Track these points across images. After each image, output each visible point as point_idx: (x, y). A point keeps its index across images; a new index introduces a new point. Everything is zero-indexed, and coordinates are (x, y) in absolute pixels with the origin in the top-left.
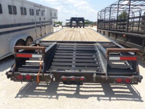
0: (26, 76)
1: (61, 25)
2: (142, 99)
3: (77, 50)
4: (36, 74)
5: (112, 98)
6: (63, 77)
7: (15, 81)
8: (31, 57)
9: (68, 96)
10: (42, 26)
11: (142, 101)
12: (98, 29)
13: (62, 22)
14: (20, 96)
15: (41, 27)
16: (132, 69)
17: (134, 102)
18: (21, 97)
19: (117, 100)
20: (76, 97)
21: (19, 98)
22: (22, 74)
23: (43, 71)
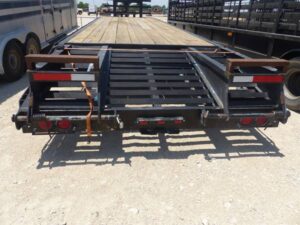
0: (59, 121)
1: (87, 10)
2: (280, 152)
3: (152, 64)
4: (83, 117)
5: (231, 154)
6: (141, 120)
7: (34, 134)
8: (70, 81)
9: (149, 156)
10: (55, 9)
11: (282, 155)
12: (169, 19)
13: (87, 4)
14: (46, 163)
15: (52, 13)
16: (268, 98)
17: (269, 157)
18: (50, 167)
19: (241, 156)
20: (165, 157)
21: (48, 168)
22: (52, 118)
23: (98, 108)
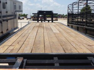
1: (26, 17)
10: (4, 20)
12: (68, 23)
13: (27, 15)
